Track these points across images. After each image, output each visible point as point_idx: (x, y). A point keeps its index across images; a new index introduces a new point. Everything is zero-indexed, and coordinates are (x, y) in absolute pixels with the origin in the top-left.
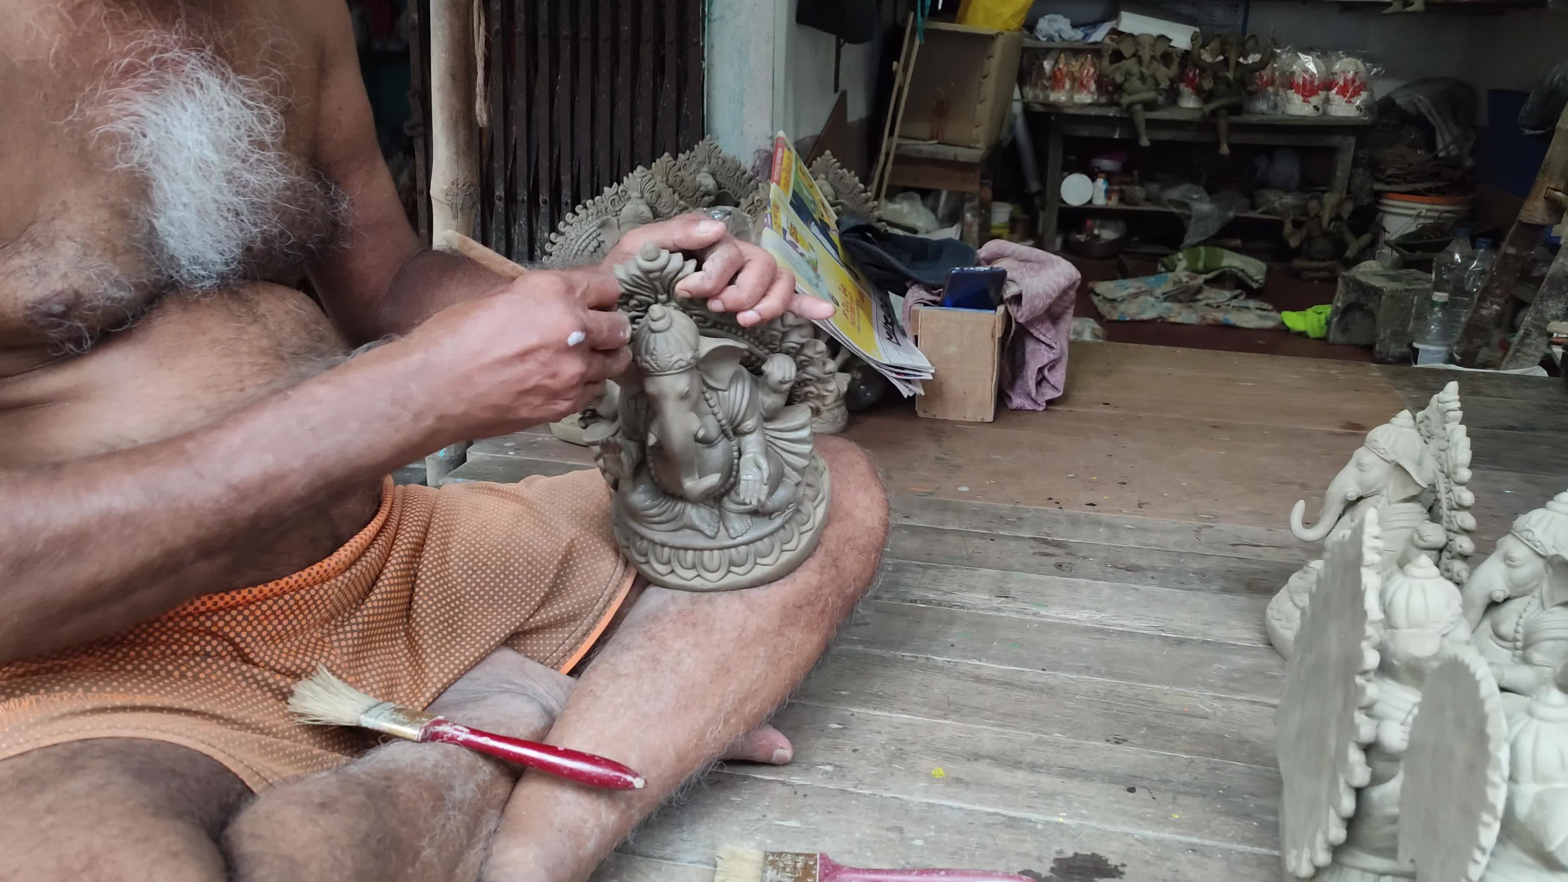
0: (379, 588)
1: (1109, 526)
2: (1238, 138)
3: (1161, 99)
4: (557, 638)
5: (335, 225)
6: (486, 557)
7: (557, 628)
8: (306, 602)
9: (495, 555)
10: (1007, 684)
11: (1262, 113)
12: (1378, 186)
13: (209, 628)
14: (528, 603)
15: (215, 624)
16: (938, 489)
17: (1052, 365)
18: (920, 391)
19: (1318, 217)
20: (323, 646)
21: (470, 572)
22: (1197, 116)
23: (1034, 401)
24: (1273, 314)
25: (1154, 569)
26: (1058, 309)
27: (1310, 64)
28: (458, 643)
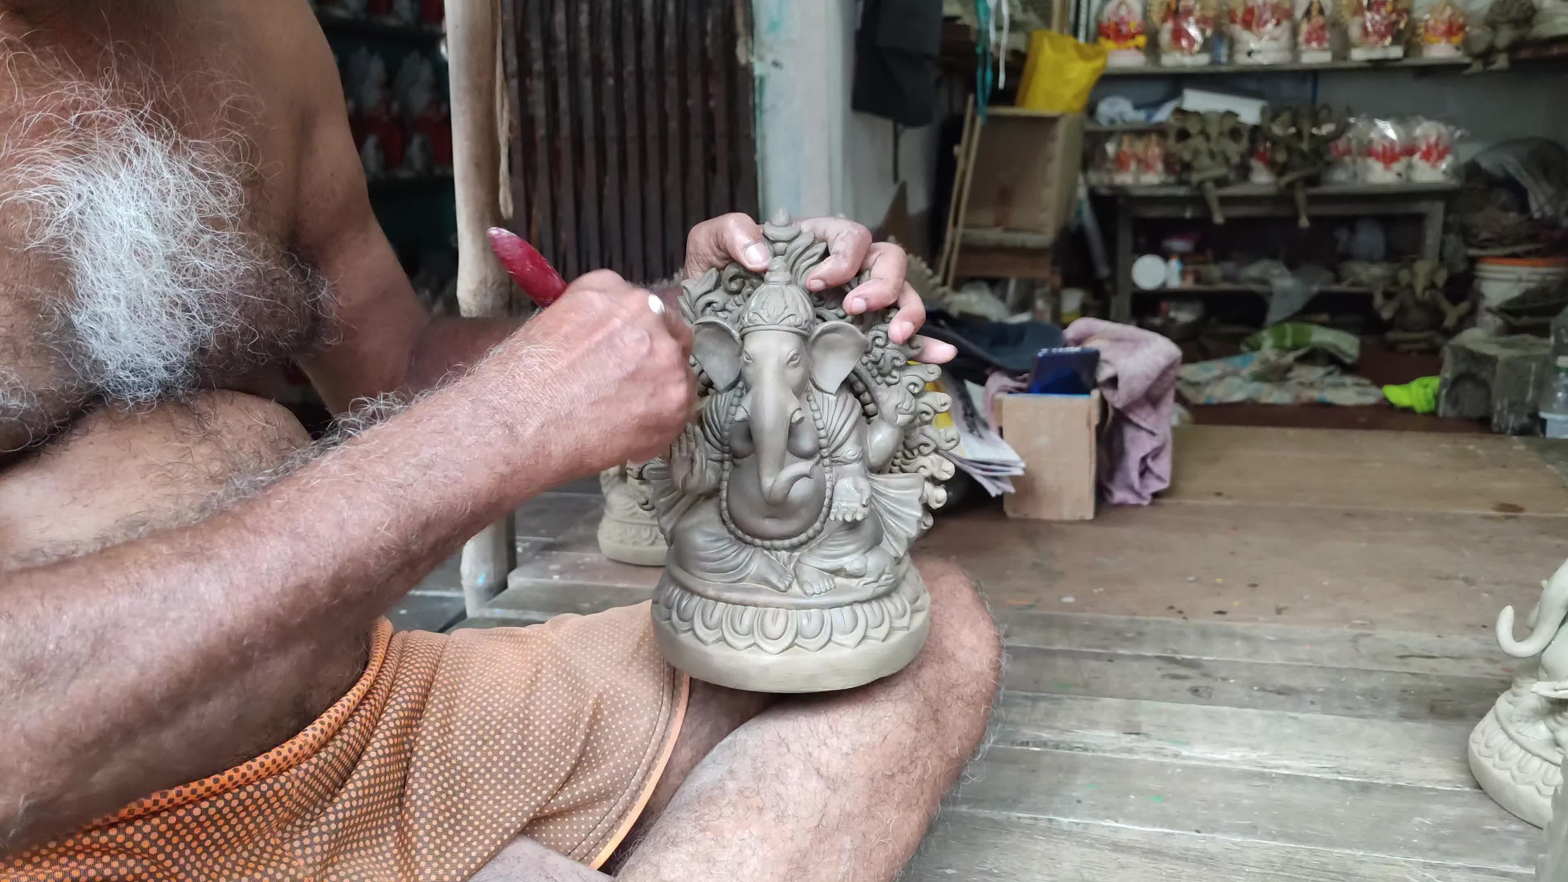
0: (359, 772)
1: (1246, 638)
2: (1318, 210)
3: (1232, 176)
4: (586, 822)
5: (316, 319)
6: (500, 722)
7: (586, 809)
8: (255, 801)
9: (510, 720)
10: (1154, 853)
11: (1340, 183)
12: (1473, 252)
13: (122, 845)
14: (550, 781)
15: (129, 838)
16: (1038, 600)
17: (1156, 454)
18: (1011, 489)
19: (1410, 287)
20: (282, 856)
21: (480, 743)
22: (1272, 190)
23: (1139, 495)
24: (1374, 390)
25: (1312, 691)
26: (1156, 392)
27: (1389, 131)
28: (462, 839)
